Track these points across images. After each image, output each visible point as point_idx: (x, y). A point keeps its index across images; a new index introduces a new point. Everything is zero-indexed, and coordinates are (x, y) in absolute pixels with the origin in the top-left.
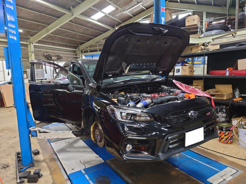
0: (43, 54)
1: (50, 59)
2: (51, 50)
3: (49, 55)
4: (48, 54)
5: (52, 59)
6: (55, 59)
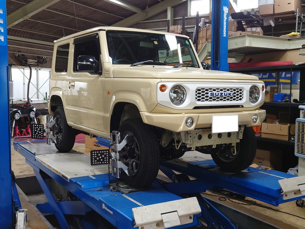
0: (12, 54)
1: (24, 62)
2: (27, 46)
3: (22, 56)
4: (22, 54)
5: (28, 63)
6: (32, 64)
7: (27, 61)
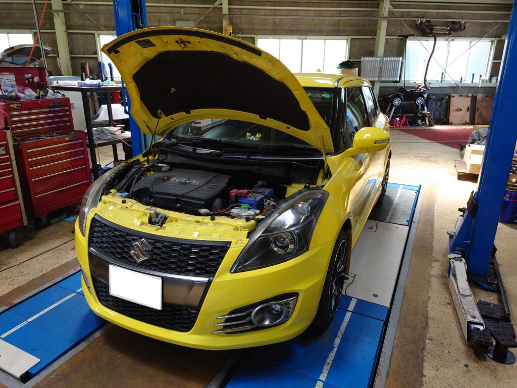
2: (438, 8)
4: (427, 21)
5: (434, 32)
6: (441, 32)
7: (433, 29)
